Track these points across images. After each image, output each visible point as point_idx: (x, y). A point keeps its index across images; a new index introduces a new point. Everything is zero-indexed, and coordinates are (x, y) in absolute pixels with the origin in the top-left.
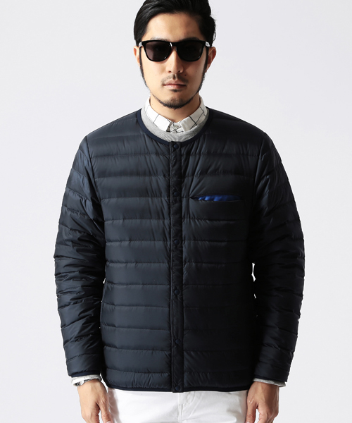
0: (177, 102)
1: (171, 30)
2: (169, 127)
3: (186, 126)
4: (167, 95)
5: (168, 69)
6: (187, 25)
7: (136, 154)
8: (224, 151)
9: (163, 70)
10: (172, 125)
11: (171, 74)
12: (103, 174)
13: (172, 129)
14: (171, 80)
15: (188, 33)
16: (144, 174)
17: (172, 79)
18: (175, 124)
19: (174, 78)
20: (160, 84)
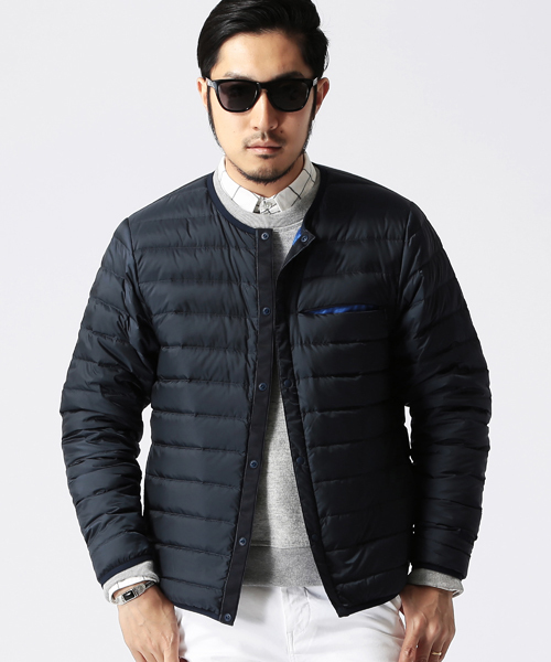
0: (269, 174)
1: (258, 60)
2: (258, 205)
3: (285, 203)
4: (253, 164)
5: (253, 123)
6: (283, 52)
7: (207, 245)
8: (347, 237)
9: (245, 125)
10: (262, 203)
11: (259, 133)
12: (153, 276)
13: (262, 209)
14: (259, 141)
15: (284, 66)
16: (220, 279)
17: (260, 139)
18: (267, 200)
19: (263, 137)
20: (241, 146)
